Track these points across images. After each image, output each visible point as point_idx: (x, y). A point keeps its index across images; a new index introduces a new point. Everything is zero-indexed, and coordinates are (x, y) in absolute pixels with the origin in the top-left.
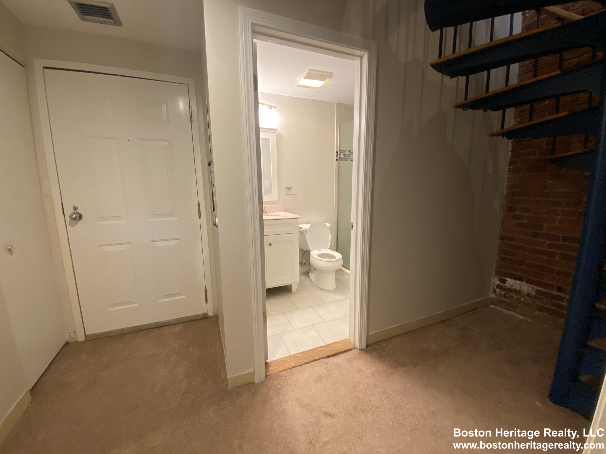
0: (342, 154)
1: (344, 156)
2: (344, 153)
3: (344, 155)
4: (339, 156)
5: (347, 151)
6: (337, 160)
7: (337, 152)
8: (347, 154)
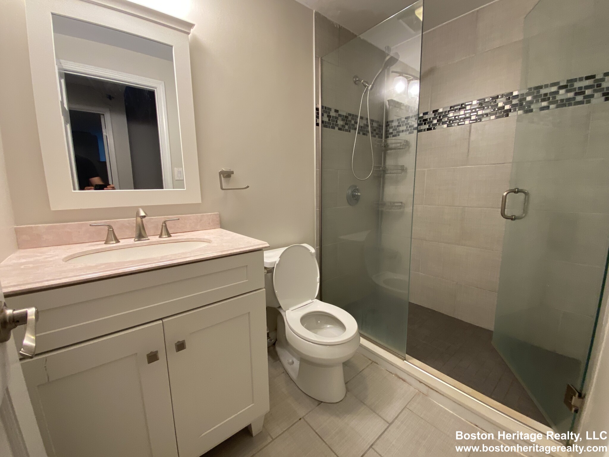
0: (325, 115)
1: (329, 120)
2: (329, 113)
3: (329, 116)
4: (322, 118)
5: (333, 111)
6: (317, 124)
7: (317, 109)
8: (333, 116)
